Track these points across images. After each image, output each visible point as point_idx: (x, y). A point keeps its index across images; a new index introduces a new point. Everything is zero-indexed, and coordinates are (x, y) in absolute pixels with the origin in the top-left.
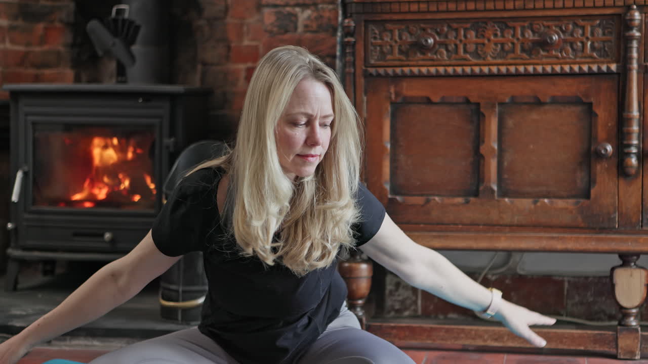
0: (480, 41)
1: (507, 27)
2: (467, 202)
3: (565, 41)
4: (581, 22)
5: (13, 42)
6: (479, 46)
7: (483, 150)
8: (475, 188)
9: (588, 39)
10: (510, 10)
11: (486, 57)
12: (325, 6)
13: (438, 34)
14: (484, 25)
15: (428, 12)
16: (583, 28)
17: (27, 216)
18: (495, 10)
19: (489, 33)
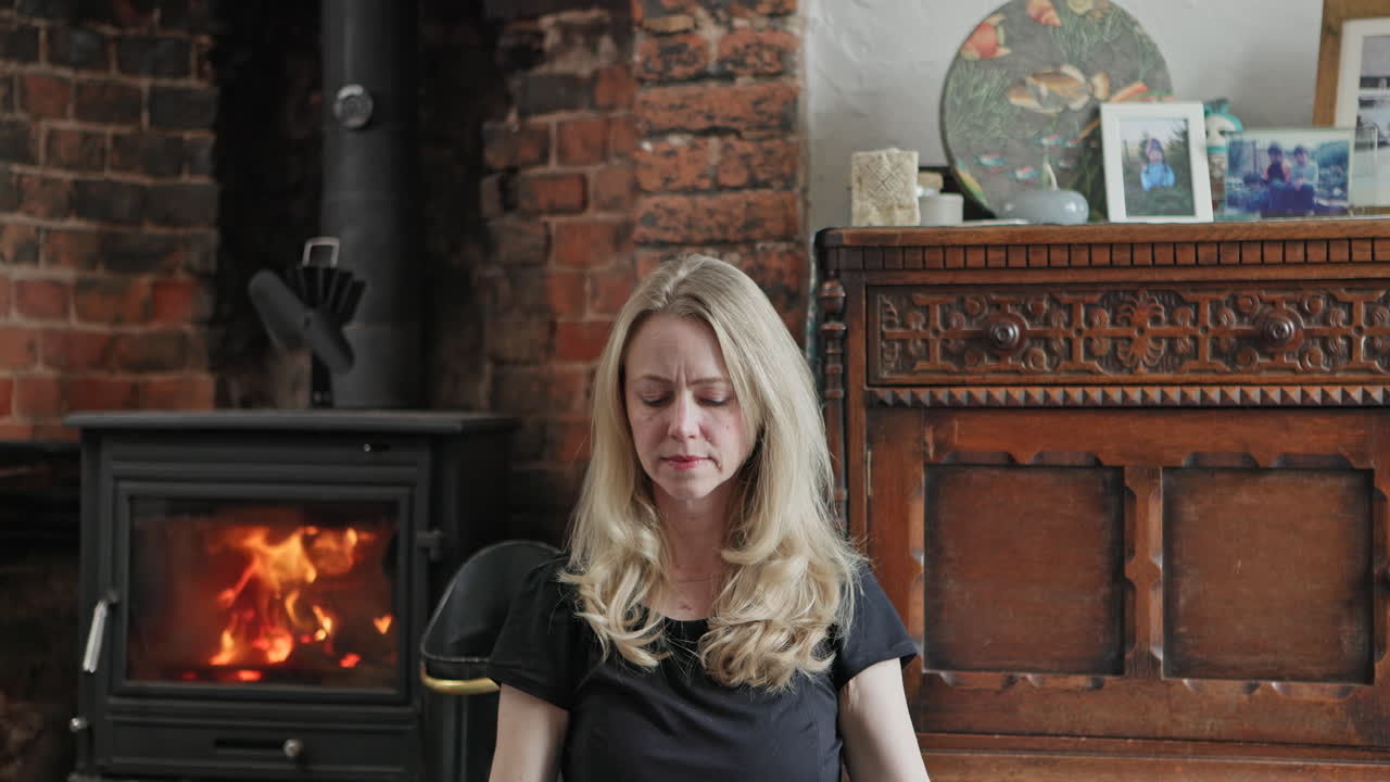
0: (1122, 331)
1: (1182, 302)
2: (1098, 686)
3: (1309, 334)
4: (1343, 294)
5: (84, 315)
6: (1120, 342)
7: (1131, 571)
8: (1113, 655)
9: (1360, 330)
10: (1186, 266)
11: (1137, 367)
12: (770, 245)
13: (1030, 316)
14: (1128, 298)
15: (1007, 268)
16: (1350, 306)
17: (113, 701)
18: (1155, 266)
19: (1142, 316)
